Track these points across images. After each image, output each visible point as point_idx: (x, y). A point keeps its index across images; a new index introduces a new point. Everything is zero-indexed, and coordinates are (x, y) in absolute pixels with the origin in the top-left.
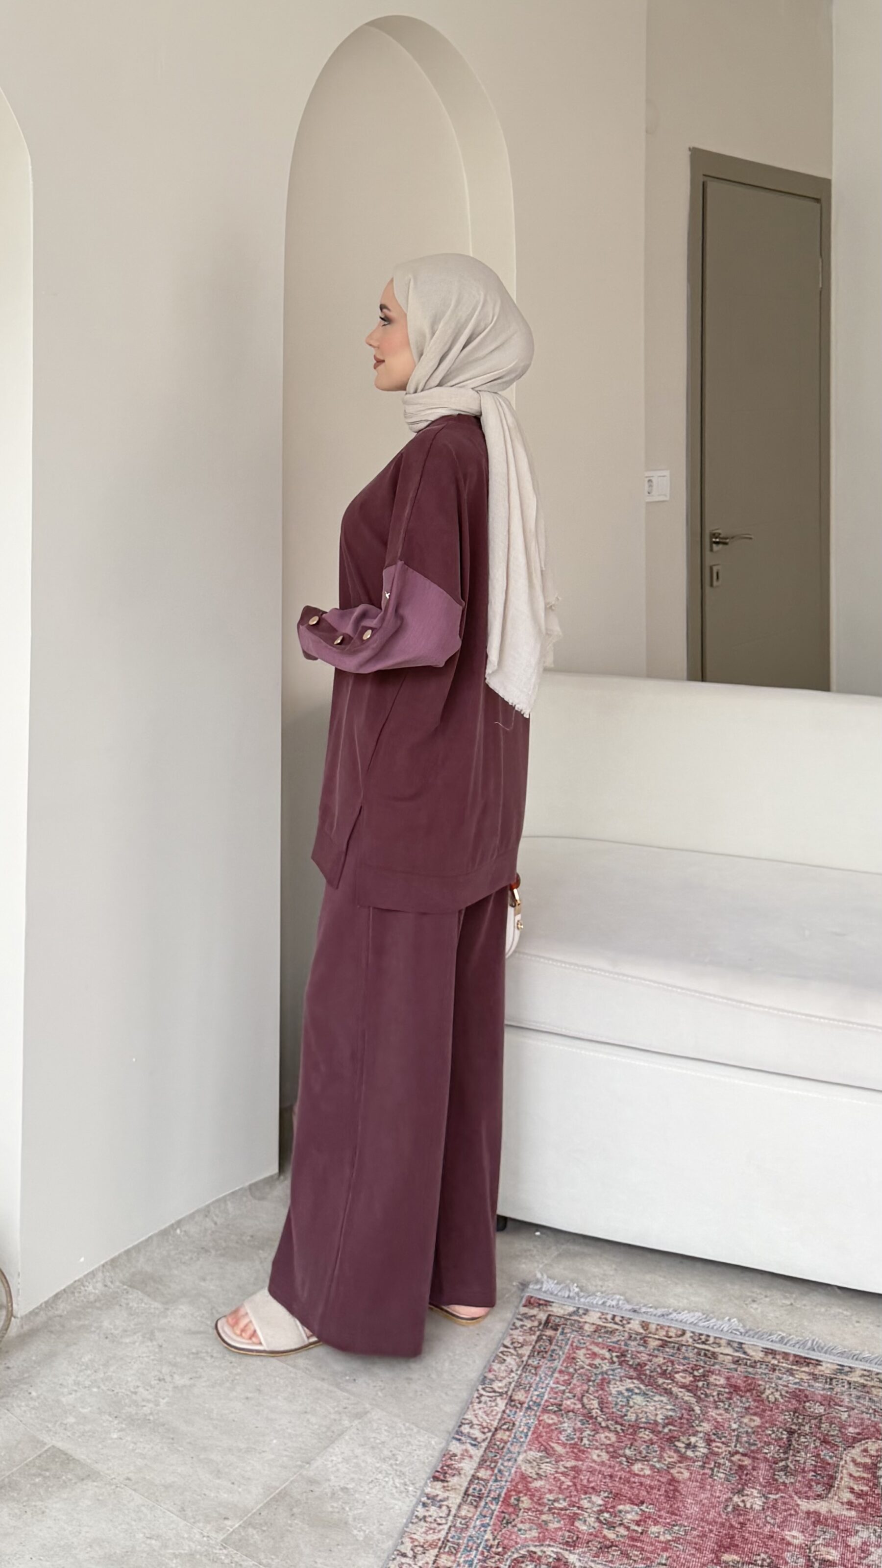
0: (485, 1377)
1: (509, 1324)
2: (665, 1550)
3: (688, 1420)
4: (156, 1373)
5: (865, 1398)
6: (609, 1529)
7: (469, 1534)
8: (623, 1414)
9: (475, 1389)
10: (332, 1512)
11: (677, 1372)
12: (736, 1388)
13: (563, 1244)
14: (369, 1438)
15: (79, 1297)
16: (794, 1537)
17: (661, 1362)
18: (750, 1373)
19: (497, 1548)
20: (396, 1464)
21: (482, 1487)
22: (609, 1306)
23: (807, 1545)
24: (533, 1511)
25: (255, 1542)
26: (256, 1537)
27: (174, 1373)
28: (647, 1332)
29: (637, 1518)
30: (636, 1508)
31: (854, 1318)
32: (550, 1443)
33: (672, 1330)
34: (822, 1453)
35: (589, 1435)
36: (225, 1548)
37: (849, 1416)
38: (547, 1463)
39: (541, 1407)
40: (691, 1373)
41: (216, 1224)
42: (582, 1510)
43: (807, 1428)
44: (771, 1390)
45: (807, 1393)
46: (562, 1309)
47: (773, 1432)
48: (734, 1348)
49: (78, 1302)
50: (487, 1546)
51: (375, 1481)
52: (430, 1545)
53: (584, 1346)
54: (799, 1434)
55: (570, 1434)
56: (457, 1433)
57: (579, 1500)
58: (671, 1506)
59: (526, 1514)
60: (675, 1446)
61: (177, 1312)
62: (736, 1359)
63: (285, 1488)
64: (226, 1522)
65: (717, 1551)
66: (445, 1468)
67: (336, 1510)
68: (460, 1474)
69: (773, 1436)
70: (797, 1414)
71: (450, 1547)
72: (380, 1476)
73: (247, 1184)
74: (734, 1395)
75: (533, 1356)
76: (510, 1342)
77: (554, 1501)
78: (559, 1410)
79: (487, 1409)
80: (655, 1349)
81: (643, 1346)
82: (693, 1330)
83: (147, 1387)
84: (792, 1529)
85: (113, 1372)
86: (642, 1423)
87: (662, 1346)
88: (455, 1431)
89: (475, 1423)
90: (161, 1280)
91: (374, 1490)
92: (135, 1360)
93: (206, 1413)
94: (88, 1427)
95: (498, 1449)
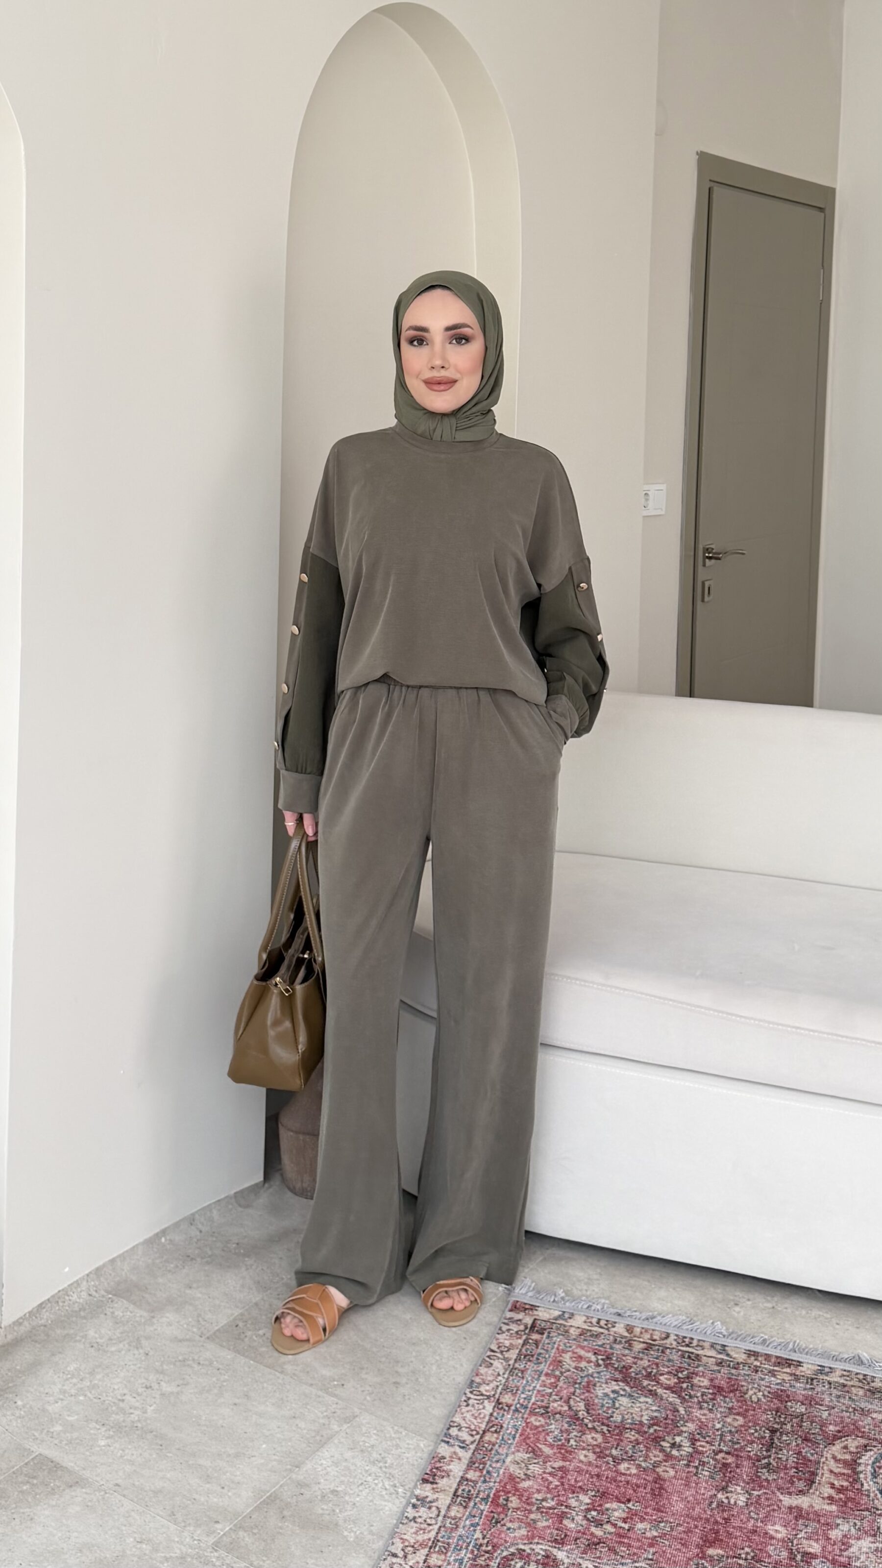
0: (473, 1381)
1: (494, 1329)
2: (651, 1545)
3: (672, 1420)
4: (144, 1381)
5: (845, 1398)
6: (596, 1527)
7: (459, 1533)
8: (609, 1415)
9: (463, 1392)
10: (322, 1514)
11: (662, 1375)
12: (719, 1389)
13: (547, 1249)
14: (358, 1442)
15: (63, 1306)
16: (776, 1531)
17: (645, 1365)
18: (733, 1374)
19: (487, 1546)
20: (386, 1467)
21: (470, 1488)
22: (594, 1310)
23: (789, 1539)
24: (522, 1511)
25: (246, 1545)
26: (247, 1539)
27: (161, 1380)
28: (632, 1335)
29: (624, 1515)
30: (623, 1505)
31: (834, 1321)
32: (538, 1445)
33: (656, 1333)
34: (804, 1451)
35: (576, 1436)
36: (216, 1551)
37: (829, 1414)
38: (535, 1463)
39: (528, 1410)
40: (675, 1375)
41: (201, 1232)
42: (570, 1509)
43: (789, 1427)
44: (754, 1390)
45: (788, 1393)
46: (547, 1313)
47: (756, 1431)
48: (717, 1351)
49: (62, 1311)
50: (476, 1544)
51: (365, 1483)
52: (420, 1545)
53: (571, 1349)
54: (781, 1433)
55: (557, 1435)
56: (445, 1435)
57: (566, 1499)
58: (657, 1503)
59: (514, 1513)
60: (661, 1445)
61: (164, 1319)
62: (719, 1361)
63: (274, 1492)
64: (217, 1526)
65: (702, 1546)
66: (434, 1470)
67: (327, 1512)
68: (449, 1476)
69: (756, 1434)
70: (779, 1414)
71: (440, 1547)
72: (369, 1479)
73: (233, 1192)
74: (717, 1396)
75: (520, 1360)
76: (496, 1346)
77: (544, 1500)
78: (546, 1412)
79: (474, 1412)
80: (639, 1352)
81: (629, 1349)
82: (677, 1333)
83: (135, 1395)
84: (774, 1524)
85: (100, 1380)
86: (628, 1424)
87: (646, 1349)
88: (443, 1433)
89: (462, 1425)
90: (147, 1288)
91: (363, 1492)
92: (121, 1368)
93: (194, 1419)
94: (74, 1435)
95: (486, 1452)
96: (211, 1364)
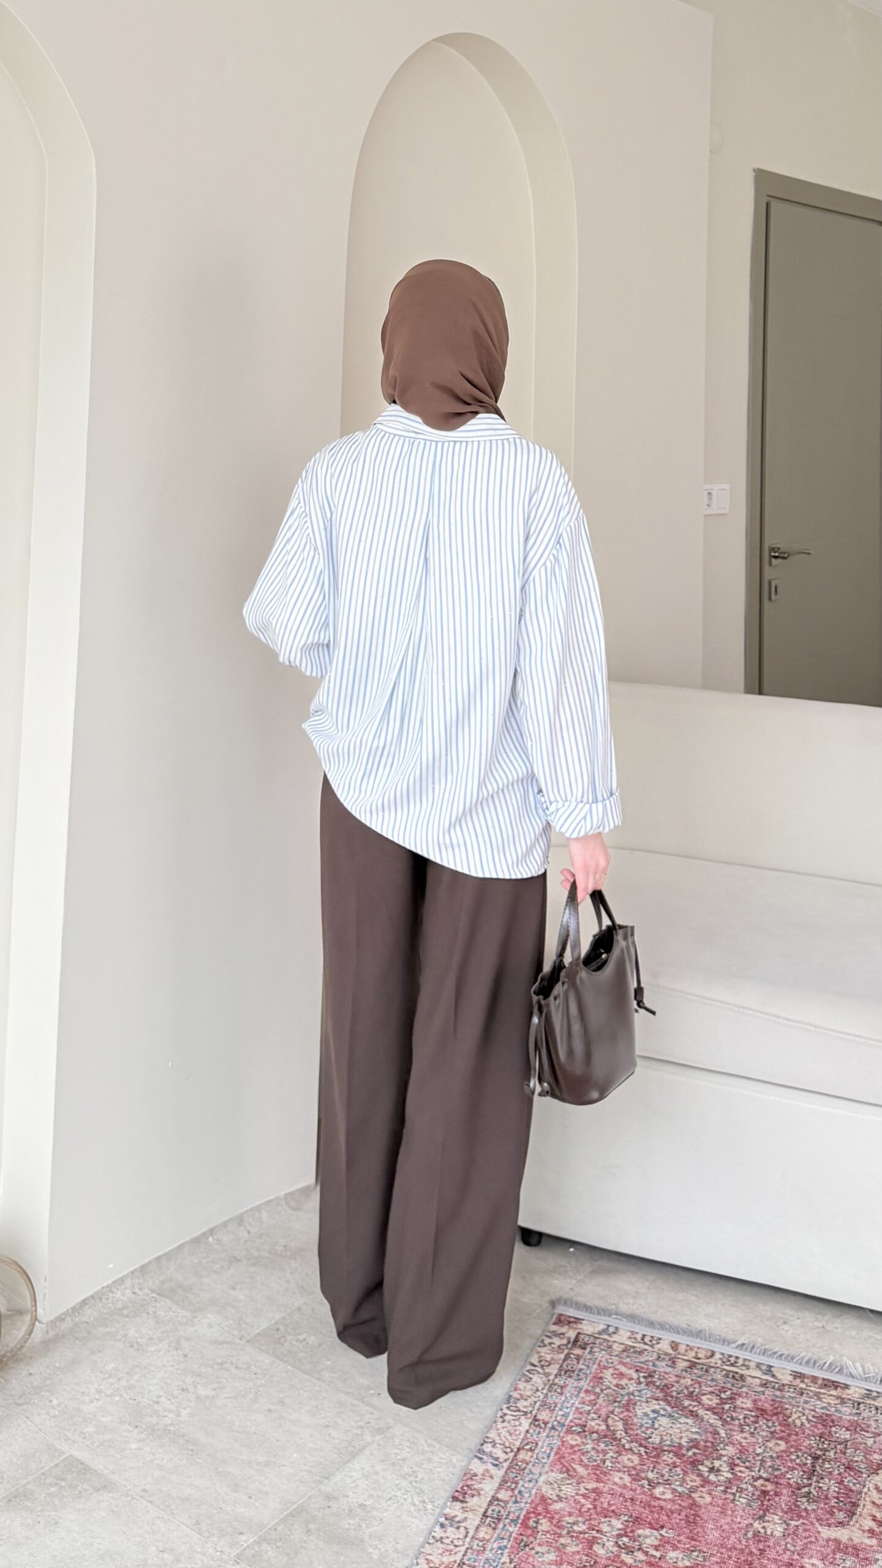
0: (510, 1396)
1: (538, 1341)
3: (712, 1443)
4: (180, 1383)
6: (627, 1554)
7: (485, 1556)
8: (647, 1436)
9: (499, 1407)
10: (348, 1529)
11: (703, 1395)
12: (763, 1411)
13: (596, 1261)
14: (390, 1454)
15: (107, 1303)
17: (688, 1384)
18: (777, 1397)
20: (416, 1482)
21: (500, 1509)
24: (552, 1534)
25: (269, 1558)
26: (270, 1553)
27: (198, 1383)
28: (676, 1352)
29: (656, 1543)
30: (656, 1532)
32: (573, 1465)
33: (699, 1351)
34: (846, 1480)
35: (612, 1457)
36: (238, 1563)
37: (875, 1442)
38: (568, 1484)
39: (566, 1427)
40: (717, 1395)
41: (249, 1232)
42: (602, 1534)
43: (832, 1454)
44: (799, 1414)
45: (834, 1418)
46: (593, 1327)
47: (798, 1457)
48: (762, 1371)
49: (105, 1308)
51: (394, 1498)
53: (612, 1365)
54: (823, 1460)
55: (593, 1456)
56: (479, 1451)
57: (599, 1523)
58: (691, 1531)
59: (544, 1536)
60: (698, 1469)
61: (205, 1321)
62: (764, 1382)
63: (302, 1503)
64: (243, 1538)
66: (465, 1488)
67: (353, 1527)
68: (479, 1494)
69: (798, 1461)
70: (822, 1440)
72: (399, 1493)
73: (282, 1194)
74: (760, 1419)
75: (560, 1375)
76: (538, 1360)
77: (574, 1524)
78: (583, 1431)
79: (510, 1428)
80: (682, 1370)
81: (672, 1367)
82: (723, 1352)
83: (169, 1397)
84: (812, 1557)
85: (137, 1381)
86: (666, 1445)
87: (690, 1368)
88: (477, 1449)
89: (497, 1442)
90: (191, 1289)
91: (392, 1508)
92: (158, 1369)
93: (227, 1425)
94: (108, 1437)
95: (520, 1470)
96: (249, 1368)
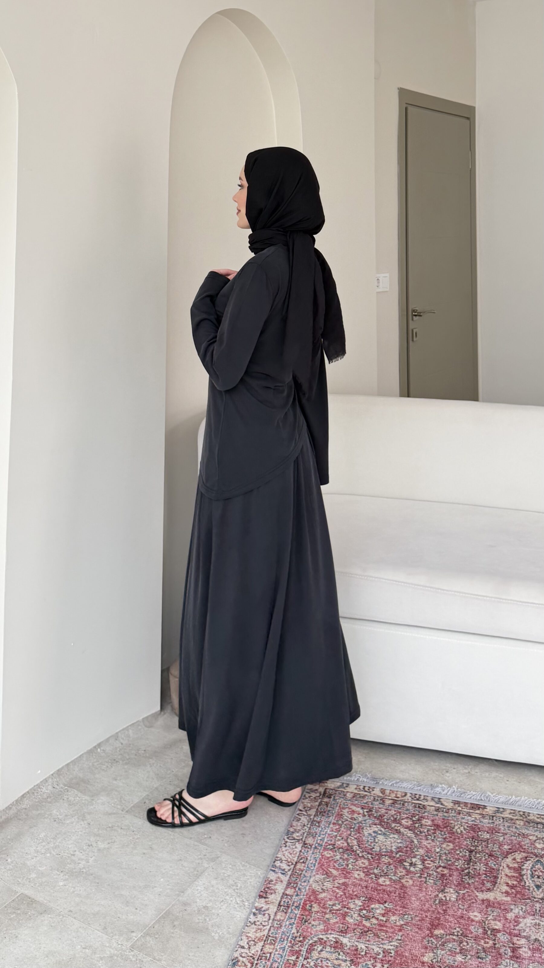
0: (289, 831)
2: (400, 930)
4: (88, 842)
5: (512, 827)
6: (366, 920)
7: (282, 930)
8: (371, 847)
9: (282, 839)
10: (198, 923)
11: (402, 819)
12: (437, 826)
14: (220, 874)
15: (37, 796)
16: (475, 916)
17: (393, 814)
18: (445, 816)
19: (299, 938)
20: (237, 889)
21: (288, 900)
22: (361, 781)
23: (483, 921)
24: (321, 913)
25: (151, 945)
26: (152, 942)
27: (98, 841)
28: (384, 795)
29: (383, 912)
30: (382, 905)
31: (505, 779)
32: (329, 869)
33: (399, 793)
34: (490, 863)
35: (353, 862)
36: (132, 951)
37: (504, 839)
38: (328, 881)
40: (411, 819)
41: (122, 744)
42: (350, 910)
43: (480, 848)
44: (459, 826)
45: (479, 826)
46: (334, 784)
47: (461, 852)
48: (435, 802)
49: (36, 799)
50: (293, 937)
51: (224, 900)
52: (259, 940)
53: (347, 807)
55: (341, 862)
56: (273, 866)
57: (348, 903)
58: (402, 903)
59: (316, 915)
60: (404, 865)
61: (99, 801)
62: (437, 808)
63: (169, 910)
64: (134, 934)
65: (431, 929)
66: (266, 889)
67: (201, 921)
68: (275, 892)
69: (461, 854)
70: (474, 840)
71: (271, 940)
72: (227, 897)
73: (140, 718)
74: (436, 831)
75: (317, 815)
76: (303, 807)
77: (333, 905)
78: (334, 848)
79: (290, 850)
80: (389, 806)
81: (382, 804)
82: (411, 793)
83: (81, 851)
84: (474, 911)
85: (60, 842)
86: (383, 852)
87: (393, 804)
88: (271, 865)
89: (283, 859)
90: (89, 782)
91: (224, 906)
92: (73, 834)
93: (118, 865)
94: (44, 880)
95: (298, 875)
96: (129, 828)
